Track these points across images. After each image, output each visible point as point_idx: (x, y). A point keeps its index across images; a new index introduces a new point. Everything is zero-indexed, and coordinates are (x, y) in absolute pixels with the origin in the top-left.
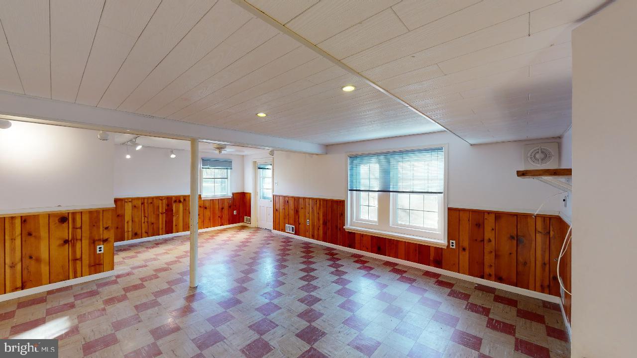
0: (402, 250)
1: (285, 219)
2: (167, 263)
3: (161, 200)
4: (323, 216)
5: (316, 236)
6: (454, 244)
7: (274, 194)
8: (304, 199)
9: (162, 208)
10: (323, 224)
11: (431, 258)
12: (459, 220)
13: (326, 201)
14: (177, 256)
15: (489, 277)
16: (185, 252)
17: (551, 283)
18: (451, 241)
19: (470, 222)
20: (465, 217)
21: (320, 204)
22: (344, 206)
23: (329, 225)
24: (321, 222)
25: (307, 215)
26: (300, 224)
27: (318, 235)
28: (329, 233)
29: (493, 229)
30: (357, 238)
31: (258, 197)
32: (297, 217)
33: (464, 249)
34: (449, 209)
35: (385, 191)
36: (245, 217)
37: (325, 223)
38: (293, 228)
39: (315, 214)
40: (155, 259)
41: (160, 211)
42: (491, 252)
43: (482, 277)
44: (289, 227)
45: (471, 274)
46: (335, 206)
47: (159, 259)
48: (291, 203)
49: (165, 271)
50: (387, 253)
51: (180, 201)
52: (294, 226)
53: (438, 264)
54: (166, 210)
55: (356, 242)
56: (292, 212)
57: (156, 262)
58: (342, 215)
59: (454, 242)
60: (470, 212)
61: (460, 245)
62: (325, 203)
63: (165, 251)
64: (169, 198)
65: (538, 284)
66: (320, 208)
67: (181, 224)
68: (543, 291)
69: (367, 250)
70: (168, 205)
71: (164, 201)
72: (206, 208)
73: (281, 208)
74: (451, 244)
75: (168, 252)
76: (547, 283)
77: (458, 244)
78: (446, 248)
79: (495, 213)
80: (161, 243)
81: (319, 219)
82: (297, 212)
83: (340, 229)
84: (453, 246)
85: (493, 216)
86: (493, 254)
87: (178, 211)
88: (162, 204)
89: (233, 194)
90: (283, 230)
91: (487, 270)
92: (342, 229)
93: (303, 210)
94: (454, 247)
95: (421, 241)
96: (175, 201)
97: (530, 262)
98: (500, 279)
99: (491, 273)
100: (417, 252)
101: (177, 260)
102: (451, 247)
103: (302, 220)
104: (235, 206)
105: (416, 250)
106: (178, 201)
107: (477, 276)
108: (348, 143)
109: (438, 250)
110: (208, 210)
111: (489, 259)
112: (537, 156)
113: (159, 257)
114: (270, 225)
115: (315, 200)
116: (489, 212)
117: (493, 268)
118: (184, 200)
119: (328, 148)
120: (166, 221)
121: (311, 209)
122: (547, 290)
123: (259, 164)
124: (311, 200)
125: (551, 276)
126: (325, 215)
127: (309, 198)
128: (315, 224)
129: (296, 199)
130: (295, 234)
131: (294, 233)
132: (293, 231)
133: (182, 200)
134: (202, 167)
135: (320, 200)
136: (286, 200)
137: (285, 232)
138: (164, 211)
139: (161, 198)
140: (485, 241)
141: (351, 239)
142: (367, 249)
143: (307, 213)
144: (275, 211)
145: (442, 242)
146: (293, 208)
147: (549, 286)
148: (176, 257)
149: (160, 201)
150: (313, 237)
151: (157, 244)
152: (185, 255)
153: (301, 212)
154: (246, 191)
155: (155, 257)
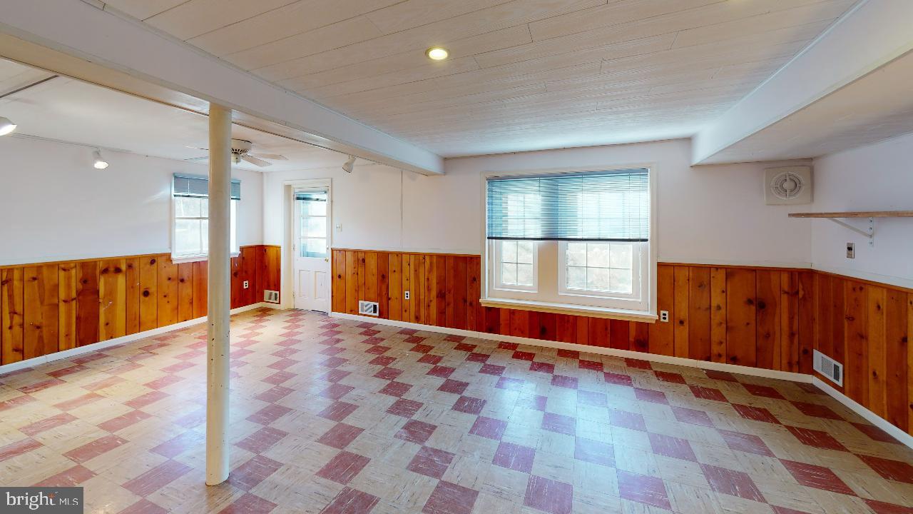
0: (583, 330)
1: (357, 291)
2: (104, 426)
3: (64, 270)
4: (437, 283)
5: (423, 318)
6: (667, 317)
7: (333, 247)
8: (399, 254)
9: (68, 286)
10: (437, 297)
11: (631, 339)
12: (674, 281)
13: (443, 258)
14: (130, 399)
15: (718, 358)
16: (147, 385)
17: (801, 358)
18: (662, 312)
19: (690, 283)
20: (682, 276)
21: (431, 264)
22: (479, 264)
23: (449, 297)
24: (434, 293)
25: (405, 282)
26: (389, 299)
27: (428, 316)
28: (450, 311)
29: (723, 292)
30: (503, 317)
31: (296, 254)
32: (384, 287)
33: (682, 322)
34: (660, 265)
35: (552, 238)
36: (267, 292)
37: (441, 295)
38: (375, 306)
39: (422, 279)
40: (62, 420)
41: (62, 295)
42: (721, 323)
43: (708, 359)
44: (366, 306)
45: (691, 356)
46: (461, 266)
47: (75, 418)
48: (372, 263)
49: (105, 451)
50: (557, 337)
51: (118, 270)
52: (377, 304)
53: (642, 346)
54: (79, 293)
55: (502, 322)
56: (373, 280)
57: (67, 427)
58: (476, 279)
59: (667, 313)
60: (691, 269)
61: (677, 316)
62: (442, 261)
63: (86, 392)
64: (84, 265)
65: (784, 362)
66: (430, 270)
67: (120, 321)
68: (791, 370)
69: (523, 334)
70: (84, 281)
71: (73, 272)
72: (182, 281)
73: (349, 271)
74: (662, 316)
75: (99, 392)
76: (796, 358)
77: (672, 316)
78: (654, 322)
79: (726, 268)
80: (68, 371)
81: (429, 289)
82: (383, 277)
83: (471, 304)
84: (665, 318)
85: (723, 272)
86: (724, 326)
87: (111, 294)
88: (69, 279)
89: (242, 249)
90: (354, 311)
91: (715, 349)
92: (474, 303)
93: (397, 275)
94: (667, 320)
95: (615, 314)
96: (105, 271)
97: (775, 333)
98: (734, 360)
99: (721, 353)
100: (609, 331)
101: (131, 410)
102: (662, 320)
103: (393, 292)
104: (246, 272)
105: (606, 329)
106: (112, 269)
107: (701, 359)
108: (488, 156)
109: (643, 327)
110: (188, 284)
111: (718, 333)
112: (786, 185)
113: (72, 412)
114: (325, 303)
115: (420, 258)
116: (718, 268)
117: (724, 345)
118: (130, 266)
119: (448, 161)
120: (78, 318)
121: (412, 272)
122: (796, 367)
123: (296, 190)
124: (412, 257)
125: (802, 349)
126: (442, 281)
127: (410, 254)
128: (422, 297)
129: (383, 256)
130: (380, 316)
131: (377, 314)
132: (375, 311)
133: (124, 267)
134: (173, 193)
135: (431, 255)
136: (361, 258)
137: (359, 314)
138: (74, 294)
139: (63, 266)
140: (712, 309)
141: (493, 319)
142: (522, 332)
143: (404, 279)
144: (337, 278)
145: (648, 314)
146: (375, 271)
147: (798, 363)
148: (129, 404)
149: (62, 273)
150: (417, 320)
151: (57, 374)
152: (153, 393)
153: (393, 279)
154: (267, 242)
155: (58, 412)
